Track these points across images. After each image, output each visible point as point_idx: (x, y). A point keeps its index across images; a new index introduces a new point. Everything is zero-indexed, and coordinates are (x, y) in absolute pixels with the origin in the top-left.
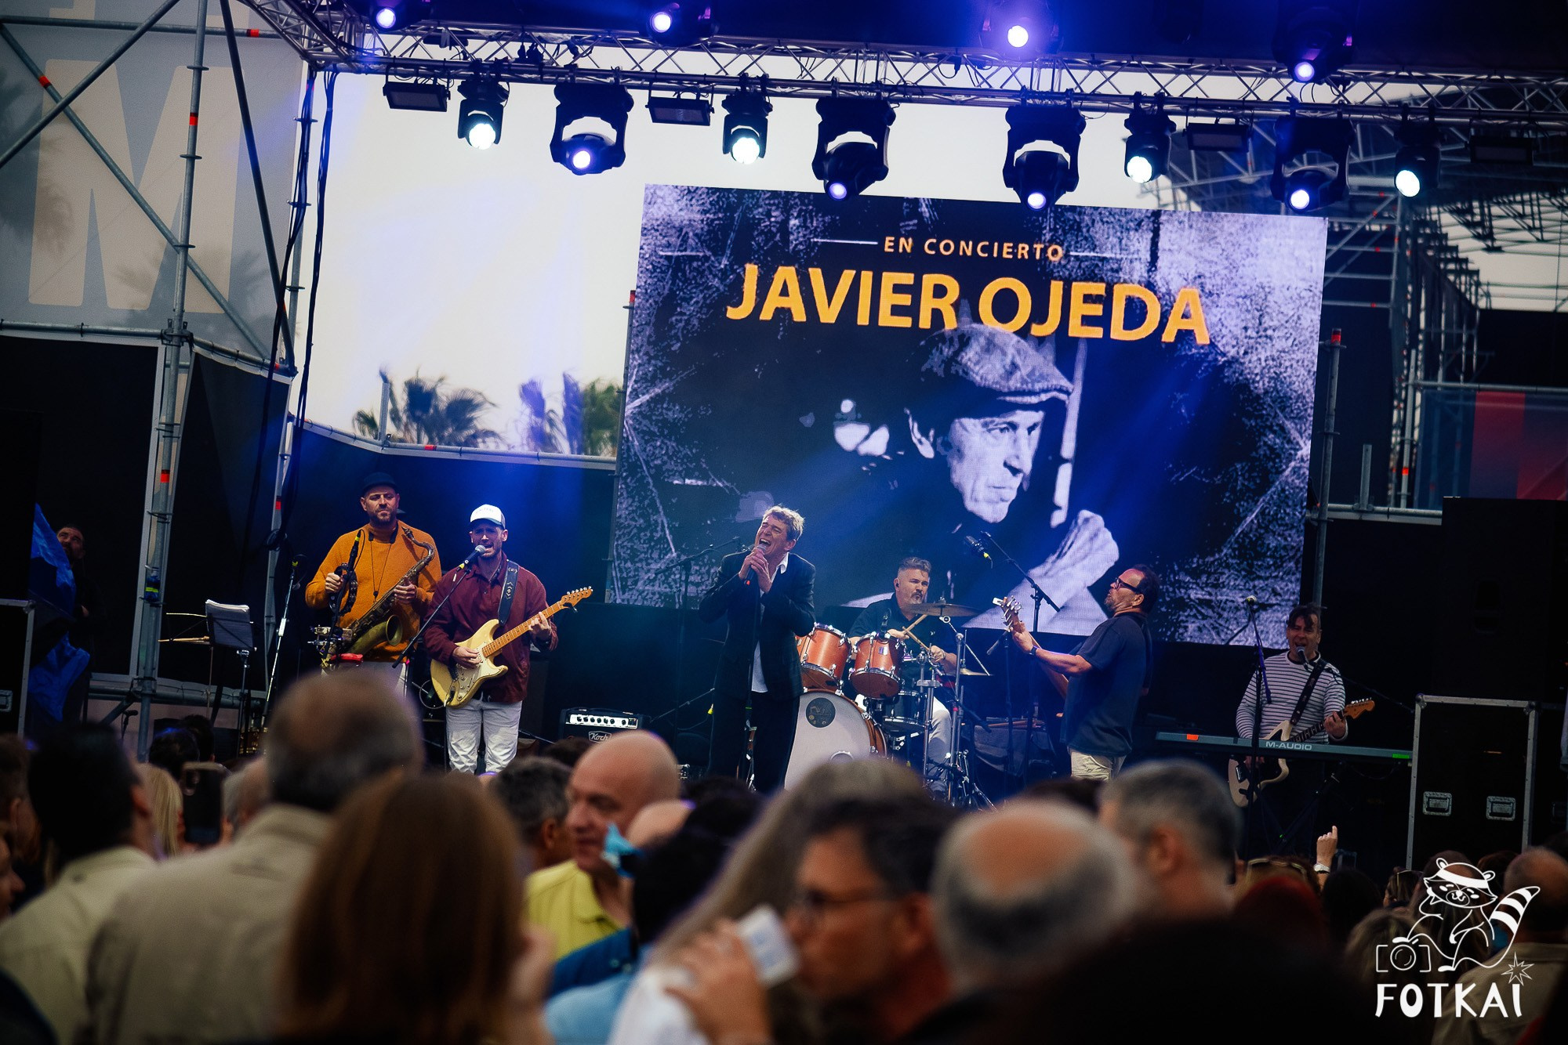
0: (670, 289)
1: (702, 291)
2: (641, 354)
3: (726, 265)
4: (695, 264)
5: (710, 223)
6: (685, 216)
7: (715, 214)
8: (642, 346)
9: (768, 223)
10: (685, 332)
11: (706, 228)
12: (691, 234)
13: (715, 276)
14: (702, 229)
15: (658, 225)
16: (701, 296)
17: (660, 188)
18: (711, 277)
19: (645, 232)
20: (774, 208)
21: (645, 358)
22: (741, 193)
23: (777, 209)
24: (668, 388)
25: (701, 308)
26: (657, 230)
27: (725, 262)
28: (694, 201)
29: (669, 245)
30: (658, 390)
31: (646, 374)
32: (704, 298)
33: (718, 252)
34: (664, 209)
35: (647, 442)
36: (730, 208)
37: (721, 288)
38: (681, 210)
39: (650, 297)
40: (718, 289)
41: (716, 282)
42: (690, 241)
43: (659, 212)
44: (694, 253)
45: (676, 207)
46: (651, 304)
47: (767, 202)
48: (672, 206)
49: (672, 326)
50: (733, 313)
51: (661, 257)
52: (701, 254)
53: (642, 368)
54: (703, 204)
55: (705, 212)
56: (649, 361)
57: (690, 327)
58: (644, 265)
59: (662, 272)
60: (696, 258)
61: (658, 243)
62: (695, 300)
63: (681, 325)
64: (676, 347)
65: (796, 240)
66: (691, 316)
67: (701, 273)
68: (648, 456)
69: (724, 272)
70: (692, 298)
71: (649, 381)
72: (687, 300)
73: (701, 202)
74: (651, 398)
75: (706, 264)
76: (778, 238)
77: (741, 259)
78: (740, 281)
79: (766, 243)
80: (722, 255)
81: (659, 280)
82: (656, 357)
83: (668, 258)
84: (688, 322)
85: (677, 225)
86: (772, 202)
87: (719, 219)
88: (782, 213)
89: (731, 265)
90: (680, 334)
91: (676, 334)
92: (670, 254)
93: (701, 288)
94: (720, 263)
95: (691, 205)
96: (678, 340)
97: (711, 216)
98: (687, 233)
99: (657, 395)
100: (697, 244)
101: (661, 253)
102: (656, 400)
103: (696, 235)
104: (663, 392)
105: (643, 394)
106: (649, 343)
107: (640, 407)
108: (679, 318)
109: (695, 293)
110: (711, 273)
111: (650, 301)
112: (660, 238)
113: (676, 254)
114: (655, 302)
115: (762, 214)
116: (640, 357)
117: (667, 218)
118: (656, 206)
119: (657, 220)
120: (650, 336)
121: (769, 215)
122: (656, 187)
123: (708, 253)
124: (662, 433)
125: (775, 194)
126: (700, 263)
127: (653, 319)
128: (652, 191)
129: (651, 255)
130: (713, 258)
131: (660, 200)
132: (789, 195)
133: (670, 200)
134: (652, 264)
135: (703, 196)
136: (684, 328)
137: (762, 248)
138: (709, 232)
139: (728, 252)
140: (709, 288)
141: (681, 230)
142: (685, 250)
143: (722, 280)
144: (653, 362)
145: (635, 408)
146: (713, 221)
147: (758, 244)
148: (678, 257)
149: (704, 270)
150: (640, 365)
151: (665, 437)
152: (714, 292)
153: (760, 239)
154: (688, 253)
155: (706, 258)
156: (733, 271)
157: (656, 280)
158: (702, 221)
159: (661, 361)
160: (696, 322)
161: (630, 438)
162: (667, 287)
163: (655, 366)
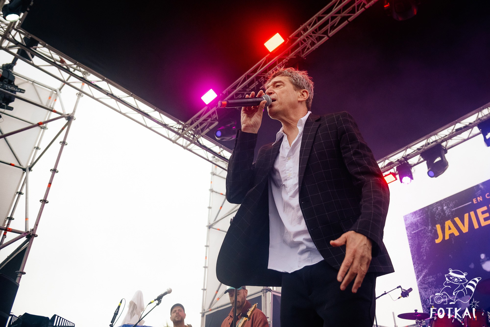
0: (418, 242)
1: (427, 238)
2: (416, 264)
3: (431, 228)
4: (422, 232)
5: (423, 218)
6: (416, 220)
7: (423, 215)
8: (415, 261)
9: (438, 211)
10: (426, 252)
11: (422, 220)
12: (418, 224)
13: (429, 233)
14: (421, 221)
15: (409, 225)
16: (427, 240)
17: (407, 215)
18: (428, 233)
19: (407, 228)
20: (438, 206)
21: (418, 265)
22: (428, 207)
23: (439, 206)
24: (426, 272)
25: (428, 244)
26: (409, 227)
27: (430, 227)
28: (416, 215)
29: (414, 230)
30: (424, 273)
31: (419, 270)
32: (428, 240)
33: (427, 225)
34: (410, 220)
35: (426, 291)
36: (427, 212)
37: (432, 235)
38: (414, 218)
39: (413, 246)
40: (431, 236)
41: (430, 234)
42: (419, 226)
43: (409, 222)
44: (421, 229)
45: (412, 218)
46: (414, 248)
47: (436, 205)
48: (411, 219)
49: (422, 252)
50: (437, 241)
51: (413, 234)
52: (423, 228)
53: (417, 268)
54: (419, 214)
55: (420, 216)
56: (419, 265)
57: (427, 250)
58: (409, 238)
59: (414, 238)
60: (422, 230)
61: (411, 230)
62: (425, 242)
63: (424, 251)
64: (425, 258)
65: (447, 212)
66: (426, 247)
67: (425, 233)
68: (427, 296)
69: (431, 231)
70: (424, 242)
71: (421, 272)
72: (423, 243)
73: (418, 214)
74: (423, 276)
75: (425, 230)
76: (442, 214)
77: (434, 225)
78: (436, 231)
79: (439, 217)
80: (429, 226)
81: (414, 240)
82: (420, 264)
83: (415, 233)
84: (426, 249)
85: (414, 223)
86: (437, 205)
87: (425, 216)
88: (441, 207)
89: (432, 227)
90: (425, 254)
91: (424, 254)
92: (415, 232)
93: (426, 238)
94: (429, 228)
95: (416, 216)
96: (425, 256)
97: (422, 216)
98: (417, 224)
99: (424, 275)
100: (421, 226)
101: (413, 233)
102: (425, 276)
103: (420, 223)
104: (426, 273)
105: (420, 276)
106: (417, 260)
107: (420, 281)
108: (423, 249)
109: (425, 240)
110: (427, 232)
111: (414, 247)
112: (411, 228)
113: (417, 231)
114: (415, 247)
115: (435, 209)
116: (416, 265)
117: (411, 222)
118: (407, 220)
119: (409, 224)
120: (417, 258)
121: (437, 209)
122: (406, 216)
123: (425, 227)
124: (429, 286)
125: (437, 203)
126: (423, 231)
127: (416, 252)
128: (405, 217)
129: (410, 234)
130: (426, 228)
131: (408, 219)
132: (441, 201)
133: (410, 217)
134: (411, 237)
135: (418, 212)
136: (425, 251)
137: (439, 219)
138: (423, 221)
139: (430, 224)
140: (428, 237)
141: (415, 224)
142: (418, 229)
143: (431, 233)
144: (420, 265)
145: (419, 281)
146: (423, 217)
147: (437, 218)
148: (417, 232)
149: (425, 232)
150: (417, 267)
151: (430, 287)
152: (430, 237)
153: (437, 217)
154: (419, 229)
155: (425, 229)
156: (433, 229)
157: (413, 240)
158: (420, 219)
159: (422, 264)
160: (428, 248)
161: (421, 292)
162: (417, 241)
163: (421, 266)
